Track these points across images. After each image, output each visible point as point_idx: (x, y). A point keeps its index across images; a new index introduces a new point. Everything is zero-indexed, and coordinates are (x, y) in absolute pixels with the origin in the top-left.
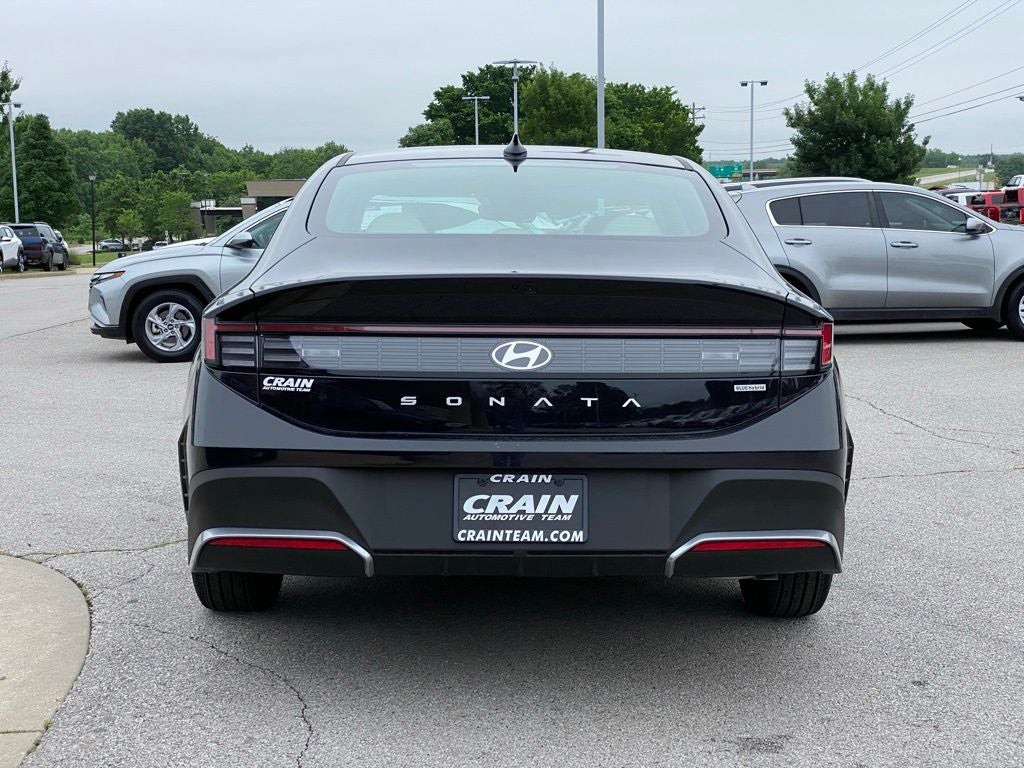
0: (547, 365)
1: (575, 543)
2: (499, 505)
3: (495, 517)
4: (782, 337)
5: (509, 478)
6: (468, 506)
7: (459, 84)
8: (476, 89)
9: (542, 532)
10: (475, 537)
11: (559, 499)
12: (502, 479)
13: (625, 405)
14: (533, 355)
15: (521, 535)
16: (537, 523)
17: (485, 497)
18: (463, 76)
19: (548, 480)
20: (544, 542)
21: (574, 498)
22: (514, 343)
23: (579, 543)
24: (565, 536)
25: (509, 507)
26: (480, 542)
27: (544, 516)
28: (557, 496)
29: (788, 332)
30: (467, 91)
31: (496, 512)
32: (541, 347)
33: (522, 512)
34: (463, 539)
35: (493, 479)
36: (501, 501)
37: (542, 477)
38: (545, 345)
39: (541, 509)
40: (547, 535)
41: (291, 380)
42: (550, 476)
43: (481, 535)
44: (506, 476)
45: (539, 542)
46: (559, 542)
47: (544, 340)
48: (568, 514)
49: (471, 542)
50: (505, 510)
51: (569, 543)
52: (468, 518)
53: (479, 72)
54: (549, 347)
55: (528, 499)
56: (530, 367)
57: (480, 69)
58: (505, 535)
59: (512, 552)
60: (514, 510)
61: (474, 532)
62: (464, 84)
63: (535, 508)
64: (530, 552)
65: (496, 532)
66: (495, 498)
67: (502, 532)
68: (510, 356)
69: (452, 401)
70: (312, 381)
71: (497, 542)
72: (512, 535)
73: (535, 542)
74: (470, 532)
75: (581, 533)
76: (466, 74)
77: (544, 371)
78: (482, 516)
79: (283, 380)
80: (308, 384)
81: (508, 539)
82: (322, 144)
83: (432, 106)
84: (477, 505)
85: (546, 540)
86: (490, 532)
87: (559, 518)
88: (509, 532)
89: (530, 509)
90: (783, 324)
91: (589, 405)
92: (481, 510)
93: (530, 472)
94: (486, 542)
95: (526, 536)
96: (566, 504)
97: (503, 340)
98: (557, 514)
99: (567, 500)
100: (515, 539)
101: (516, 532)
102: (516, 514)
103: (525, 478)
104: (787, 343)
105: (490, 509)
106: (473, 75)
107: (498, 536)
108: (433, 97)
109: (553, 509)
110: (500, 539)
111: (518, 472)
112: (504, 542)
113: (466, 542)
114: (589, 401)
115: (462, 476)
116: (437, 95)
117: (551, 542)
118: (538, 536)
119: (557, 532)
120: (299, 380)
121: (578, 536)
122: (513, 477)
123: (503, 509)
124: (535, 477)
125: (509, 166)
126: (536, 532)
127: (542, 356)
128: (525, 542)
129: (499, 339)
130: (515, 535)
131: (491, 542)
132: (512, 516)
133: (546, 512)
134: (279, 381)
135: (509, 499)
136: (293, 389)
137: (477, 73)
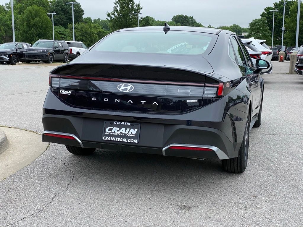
0: (132, 91)
1: (134, 143)
2: (116, 130)
3: (114, 134)
4: (205, 86)
5: (119, 123)
6: (107, 130)
7: (273, 6)
8: (278, 8)
9: (126, 139)
10: (108, 139)
11: (132, 130)
12: (117, 123)
13: (153, 104)
14: (129, 88)
15: (120, 139)
16: (125, 136)
17: (112, 128)
18: (274, 4)
19: (129, 124)
20: (126, 142)
21: (136, 130)
22: (124, 84)
23: (136, 143)
24: (132, 141)
25: (118, 131)
26: (109, 140)
27: (127, 135)
28: (131, 129)
29: (207, 85)
30: (275, 8)
31: (114, 132)
32: (131, 85)
33: (121, 133)
34: (104, 139)
35: (114, 123)
36: (116, 129)
37: (128, 123)
38: (132, 85)
39: (127, 132)
40: (127, 140)
41: (66, 91)
42: (130, 123)
43: (109, 139)
44: (118, 122)
45: (125, 142)
46: (130, 142)
47: (132, 84)
48: (134, 135)
49: (106, 140)
50: (117, 132)
51: (133, 143)
52: (107, 133)
53: (279, 2)
54: (133, 86)
55: (123, 129)
56: (127, 91)
57: (280, 1)
58: (116, 139)
59: (117, 144)
60: (119, 132)
61: (107, 137)
62: (274, 6)
63: (125, 132)
64: (123, 145)
65: (113, 138)
66: (115, 128)
67: (115, 138)
68: (122, 87)
69: (106, 100)
70: (71, 92)
71: (113, 141)
72: (117, 139)
73: (124, 142)
74: (106, 137)
75: (137, 140)
76: (275, 3)
77: (131, 93)
78: (110, 133)
79: (64, 91)
80: (70, 92)
81: (116, 140)
82: (232, 25)
83: (263, 13)
84: (109, 130)
85: (127, 141)
86: (112, 138)
87: (131, 135)
88: (117, 138)
89: (124, 132)
90: (205, 82)
91: (143, 103)
92: (110, 131)
93: (125, 122)
94: (110, 140)
95: (121, 140)
96: (134, 132)
97: (121, 83)
98: (131, 134)
99: (134, 130)
100: (118, 140)
101: (119, 138)
102: (120, 133)
103: (123, 123)
104: (206, 88)
105: (113, 131)
106: (277, 3)
107: (114, 139)
108: (264, 10)
109: (130, 133)
110: (114, 140)
111: (121, 121)
112: (115, 141)
113: (105, 140)
114: (143, 102)
115: (106, 121)
116: (265, 9)
117: (128, 142)
118: (125, 140)
119: (130, 139)
120: (68, 91)
121: (136, 141)
122: (120, 122)
123: (116, 132)
124: (126, 123)
125: (164, 32)
126: (124, 139)
127: (131, 88)
128: (121, 141)
129: (120, 83)
130: (119, 139)
131: (112, 141)
132: (118, 134)
133: (128, 133)
134: (63, 91)
135: (118, 129)
136: (66, 94)
137: (278, 2)
